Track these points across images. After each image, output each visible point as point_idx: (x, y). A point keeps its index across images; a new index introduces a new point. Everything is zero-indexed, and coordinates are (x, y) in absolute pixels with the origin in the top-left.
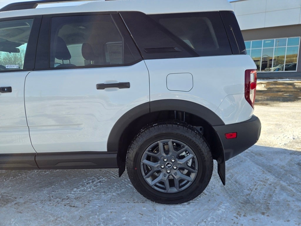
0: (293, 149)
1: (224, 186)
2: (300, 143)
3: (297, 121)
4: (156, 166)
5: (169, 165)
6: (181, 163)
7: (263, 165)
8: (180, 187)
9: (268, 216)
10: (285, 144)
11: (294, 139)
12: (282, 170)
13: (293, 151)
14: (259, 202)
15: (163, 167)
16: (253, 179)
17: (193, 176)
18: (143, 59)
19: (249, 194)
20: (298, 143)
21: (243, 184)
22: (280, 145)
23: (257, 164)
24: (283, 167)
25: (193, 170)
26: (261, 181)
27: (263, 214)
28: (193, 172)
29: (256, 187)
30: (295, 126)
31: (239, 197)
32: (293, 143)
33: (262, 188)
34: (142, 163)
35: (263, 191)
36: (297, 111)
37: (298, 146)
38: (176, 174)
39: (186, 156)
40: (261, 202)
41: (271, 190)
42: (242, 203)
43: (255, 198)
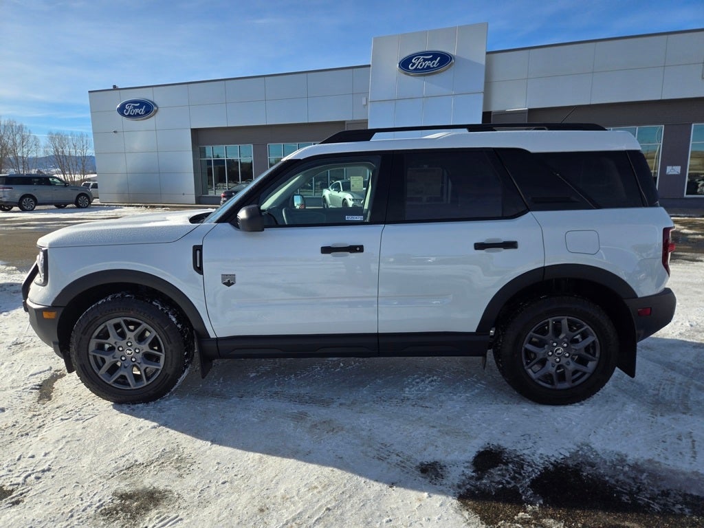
0: (695, 341)
1: (634, 379)
2: (703, 332)
3: (686, 297)
4: (542, 352)
5: (560, 351)
6: (576, 348)
7: (660, 363)
8: (574, 381)
9: (691, 415)
10: (680, 334)
11: (691, 326)
12: (689, 368)
13: (696, 343)
14: (674, 403)
15: (550, 353)
16: (654, 378)
17: (591, 365)
18: (529, 211)
19: (658, 395)
20: (700, 332)
21: (643, 384)
22: (674, 335)
23: (651, 361)
24: (689, 364)
25: (594, 358)
26: (667, 380)
27: (684, 413)
28: (592, 360)
29: (662, 387)
30: (687, 307)
31: (645, 398)
32: (692, 332)
33: (671, 388)
34: (523, 348)
35: (674, 391)
36: (680, 280)
37: (702, 336)
38: (568, 363)
39: (580, 340)
40: (676, 401)
41: (684, 390)
42: (652, 404)
43: (667, 398)
